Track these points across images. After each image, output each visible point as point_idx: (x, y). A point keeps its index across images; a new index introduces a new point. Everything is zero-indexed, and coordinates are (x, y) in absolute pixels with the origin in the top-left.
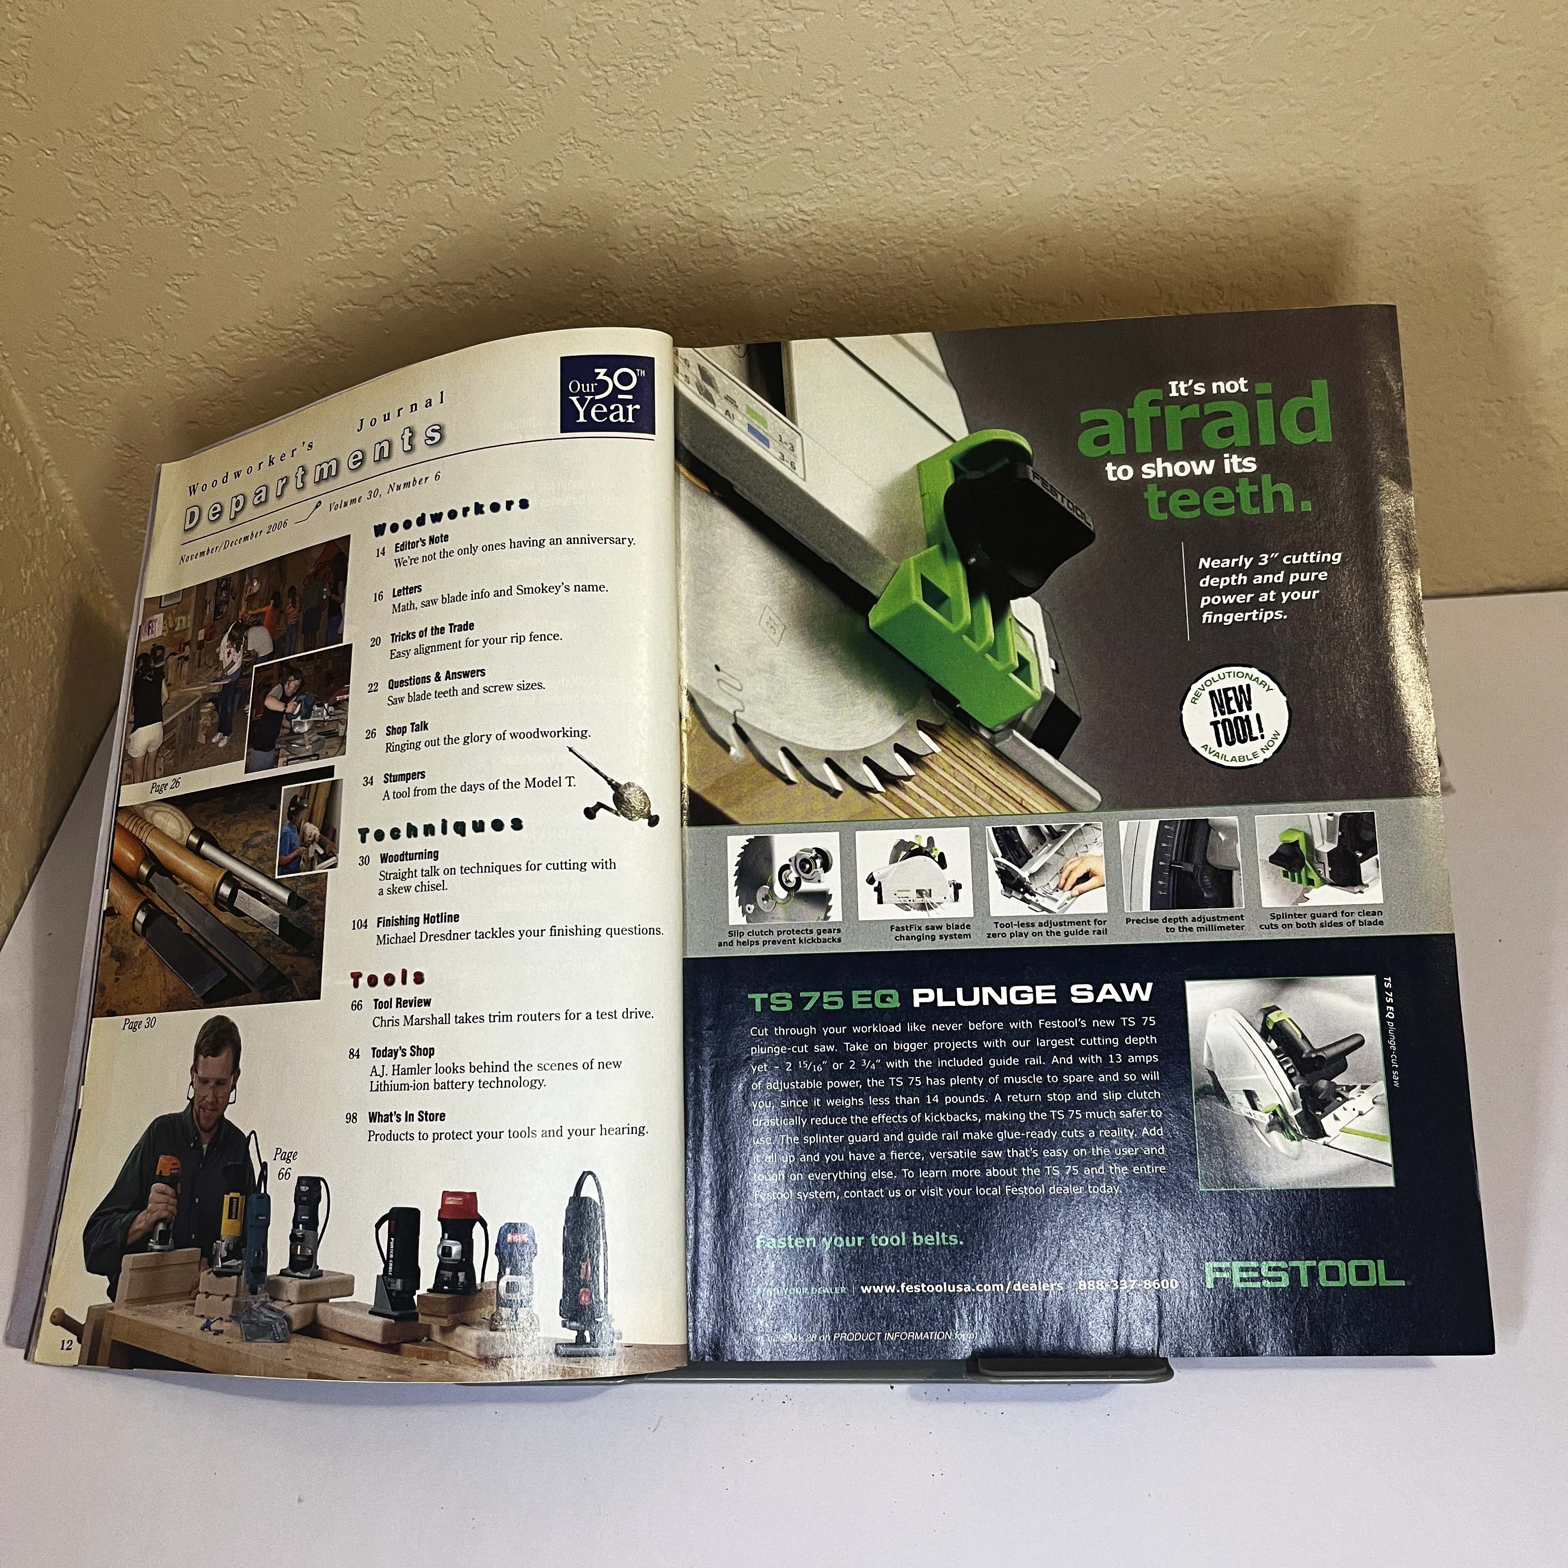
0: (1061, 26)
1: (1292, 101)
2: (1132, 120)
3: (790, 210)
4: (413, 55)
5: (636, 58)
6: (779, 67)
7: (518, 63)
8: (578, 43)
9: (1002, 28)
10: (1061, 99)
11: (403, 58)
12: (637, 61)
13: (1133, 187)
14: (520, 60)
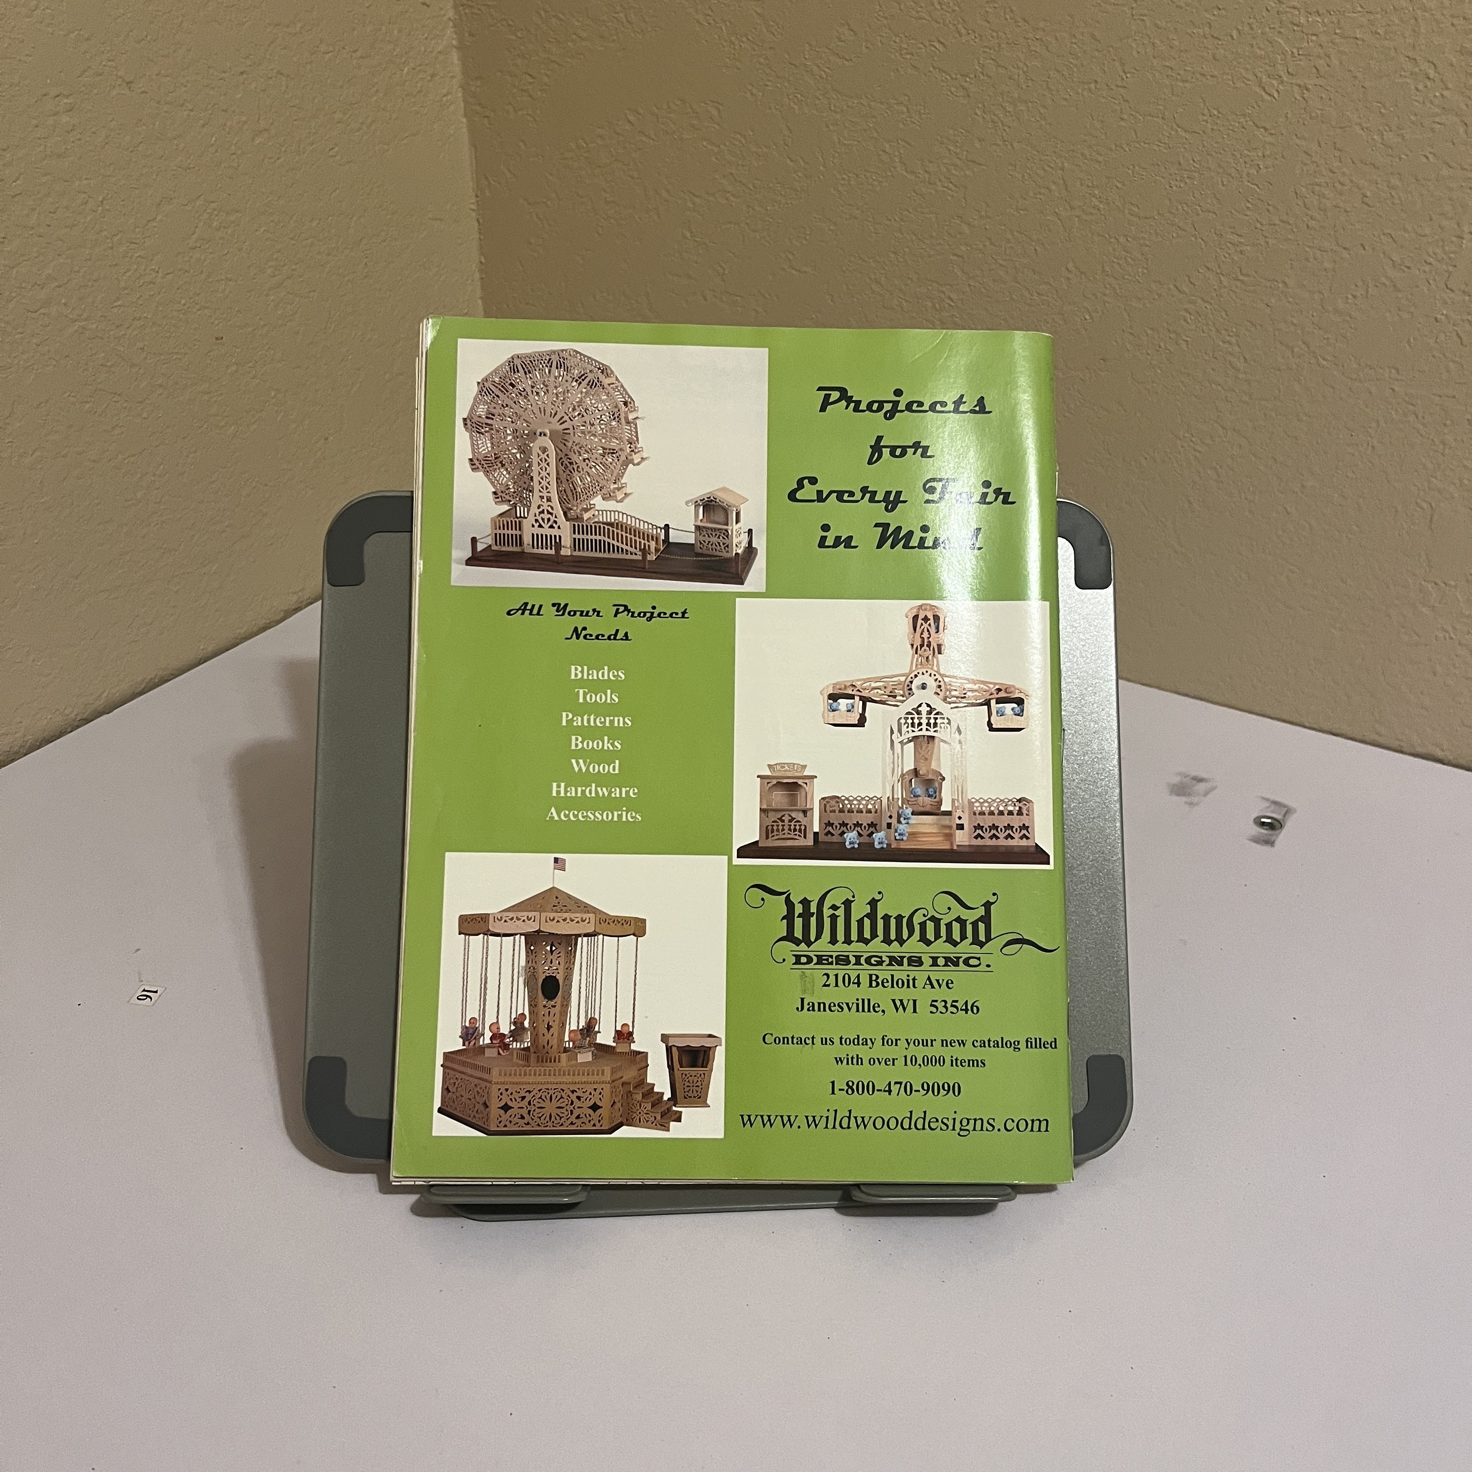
0: (1136, 210)
1: (1291, 300)
2: (1175, 285)
3: (942, 295)
4: (744, 142)
5: (869, 172)
6: (953, 196)
7: (800, 160)
8: (837, 155)
9: (1097, 203)
10: (1129, 260)
11: (737, 143)
12: (868, 174)
13: (1172, 336)
14: (802, 158)
